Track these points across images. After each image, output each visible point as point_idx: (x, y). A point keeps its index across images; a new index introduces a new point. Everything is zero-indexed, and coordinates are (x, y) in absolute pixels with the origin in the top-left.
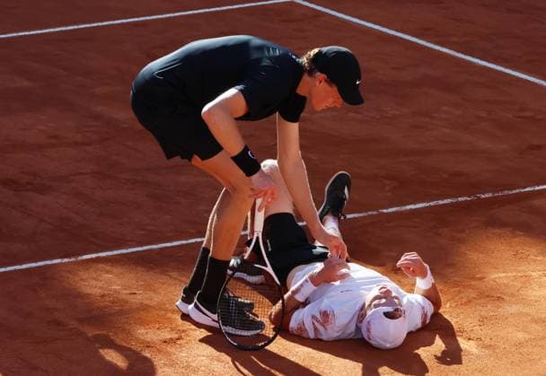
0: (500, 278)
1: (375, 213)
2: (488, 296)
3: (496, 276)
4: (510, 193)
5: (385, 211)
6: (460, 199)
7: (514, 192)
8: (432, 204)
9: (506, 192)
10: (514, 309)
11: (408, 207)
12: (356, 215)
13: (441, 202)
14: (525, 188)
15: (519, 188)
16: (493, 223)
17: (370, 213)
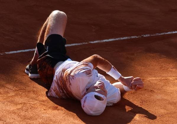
0: (152, 80)
1: (86, 43)
2: (146, 90)
3: (151, 79)
4: (160, 34)
5: (92, 42)
6: (132, 37)
7: (162, 34)
8: (117, 39)
9: (157, 34)
10: (159, 97)
11: (105, 41)
12: (77, 44)
13: (122, 38)
14: (167, 32)
15: (164, 32)
16: (149, 50)
17: (84, 43)
